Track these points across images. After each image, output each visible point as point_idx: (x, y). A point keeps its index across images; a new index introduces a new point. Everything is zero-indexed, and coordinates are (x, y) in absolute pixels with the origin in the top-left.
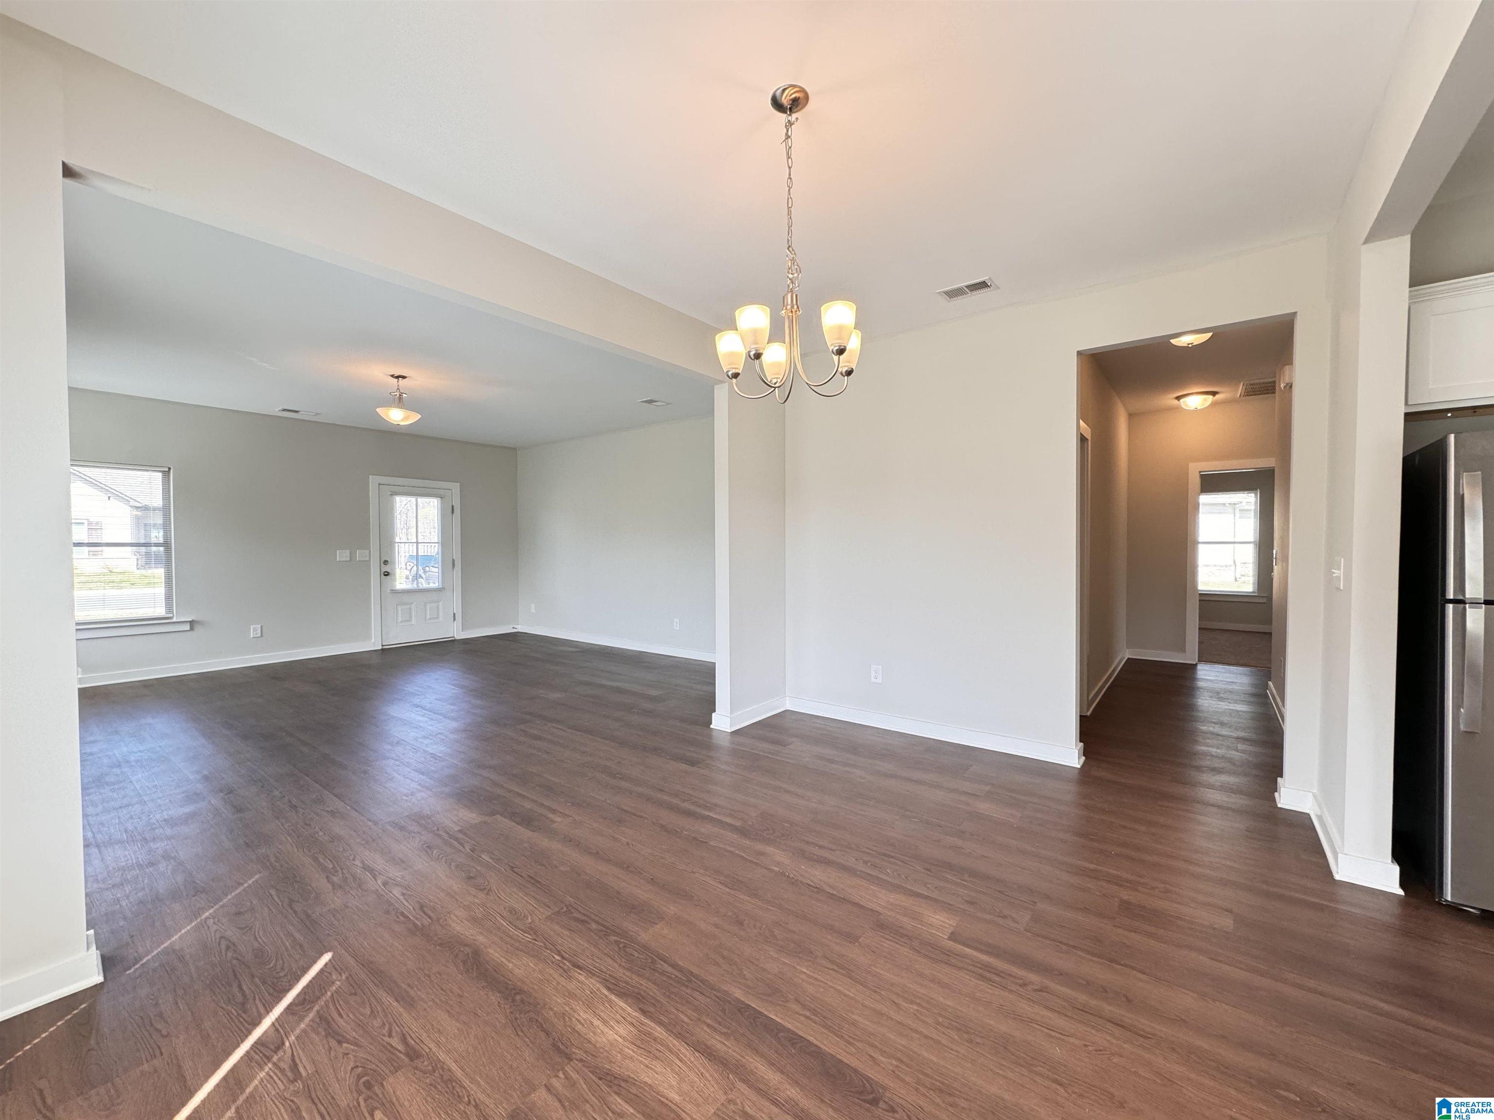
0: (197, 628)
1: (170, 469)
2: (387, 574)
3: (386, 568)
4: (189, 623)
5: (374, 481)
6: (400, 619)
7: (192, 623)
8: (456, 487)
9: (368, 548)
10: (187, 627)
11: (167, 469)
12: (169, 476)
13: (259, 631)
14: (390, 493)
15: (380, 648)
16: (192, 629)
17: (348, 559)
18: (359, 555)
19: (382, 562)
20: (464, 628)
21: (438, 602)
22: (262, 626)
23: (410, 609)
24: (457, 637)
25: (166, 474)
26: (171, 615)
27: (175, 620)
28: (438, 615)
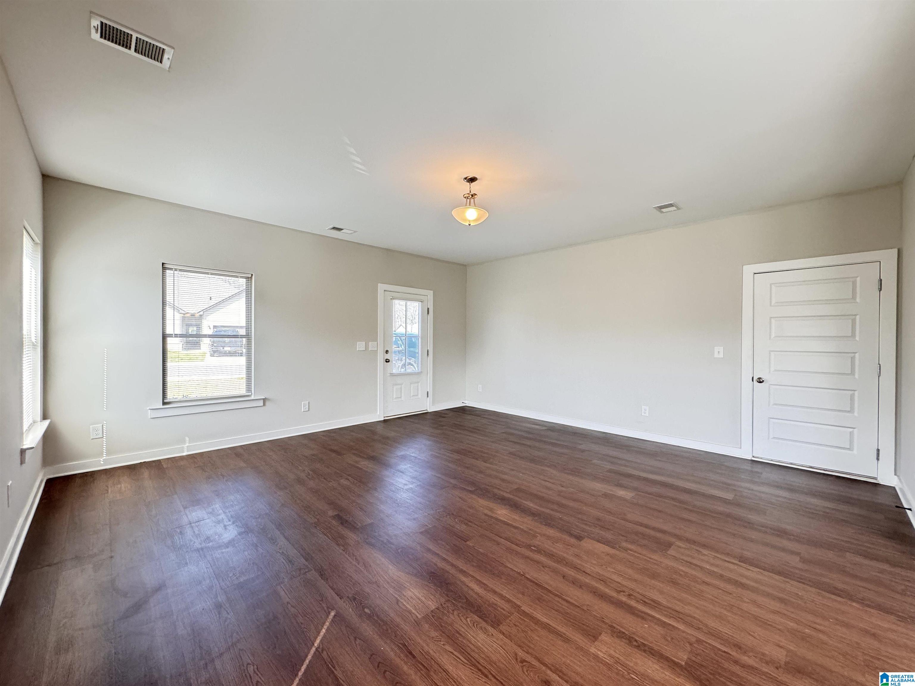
0: (267, 403)
1: (252, 275)
2: (387, 361)
3: (387, 356)
4: (262, 401)
5: (381, 287)
6: (395, 397)
7: (265, 400)
8: (430, 293)
9: (376, 340)
10: (261, 403)
11: (250, 276)
12: (251, 281)
13: (307, 406)
14: (391, 298)
15: (383, 419)
16: (264, 404)
17: (364, 349)
18: (372, 345)
19: (385, 351)
20: (434, 403)
21: (418, 382)
22: (309, 403)
23: (401, 388)
24: (430, 410)
25: (249, 279)
26: (250, 394)
27: (253, 397)
28: (418, 394)
